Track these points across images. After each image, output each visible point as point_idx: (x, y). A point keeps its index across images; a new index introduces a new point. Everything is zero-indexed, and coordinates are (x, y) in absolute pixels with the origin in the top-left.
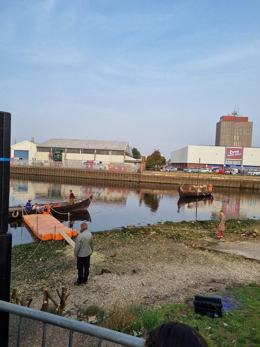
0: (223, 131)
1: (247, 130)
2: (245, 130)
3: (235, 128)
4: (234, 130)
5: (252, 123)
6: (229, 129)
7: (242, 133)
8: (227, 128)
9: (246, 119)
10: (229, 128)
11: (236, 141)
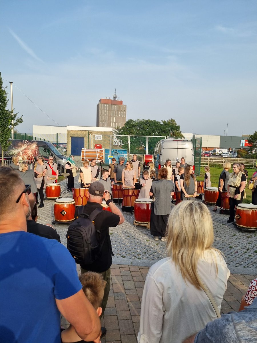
0: (101, 113)
1: (122, 113)
2: (120, 113)
3: (111, 111)
4: (111, 112)
5: (126, 106)
6: (106, 112)
7: (118, 115)
8: (105, 110)
9: (121, 103)
10: (106, 110)
11: (113, 122)
